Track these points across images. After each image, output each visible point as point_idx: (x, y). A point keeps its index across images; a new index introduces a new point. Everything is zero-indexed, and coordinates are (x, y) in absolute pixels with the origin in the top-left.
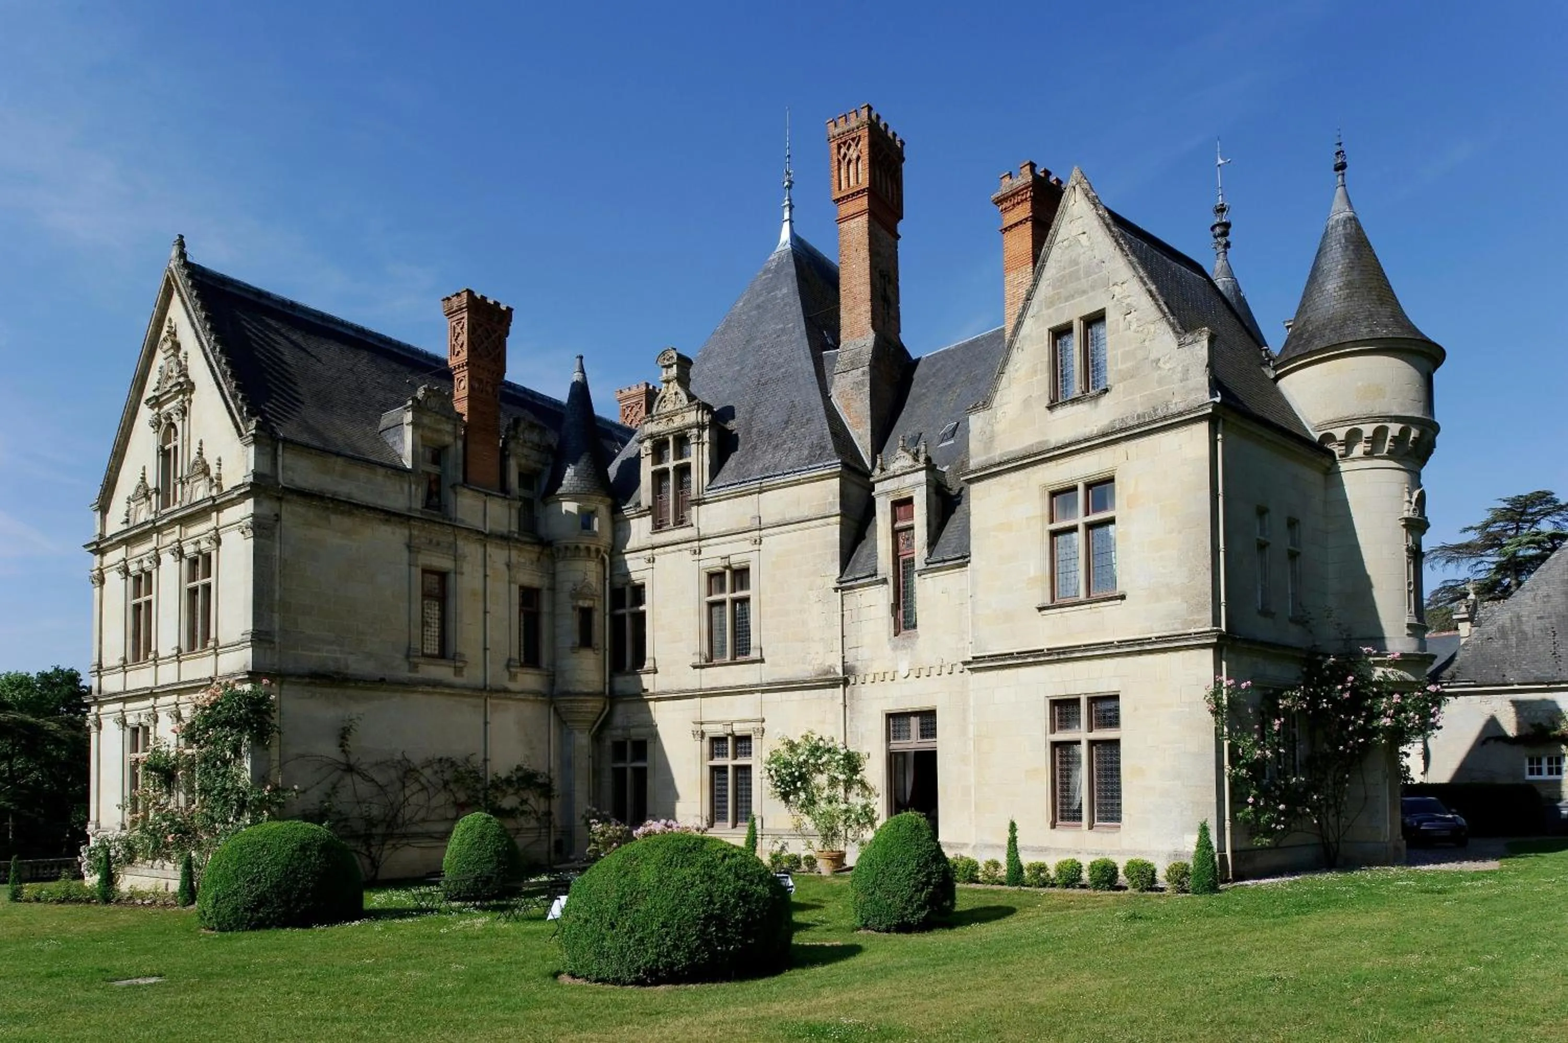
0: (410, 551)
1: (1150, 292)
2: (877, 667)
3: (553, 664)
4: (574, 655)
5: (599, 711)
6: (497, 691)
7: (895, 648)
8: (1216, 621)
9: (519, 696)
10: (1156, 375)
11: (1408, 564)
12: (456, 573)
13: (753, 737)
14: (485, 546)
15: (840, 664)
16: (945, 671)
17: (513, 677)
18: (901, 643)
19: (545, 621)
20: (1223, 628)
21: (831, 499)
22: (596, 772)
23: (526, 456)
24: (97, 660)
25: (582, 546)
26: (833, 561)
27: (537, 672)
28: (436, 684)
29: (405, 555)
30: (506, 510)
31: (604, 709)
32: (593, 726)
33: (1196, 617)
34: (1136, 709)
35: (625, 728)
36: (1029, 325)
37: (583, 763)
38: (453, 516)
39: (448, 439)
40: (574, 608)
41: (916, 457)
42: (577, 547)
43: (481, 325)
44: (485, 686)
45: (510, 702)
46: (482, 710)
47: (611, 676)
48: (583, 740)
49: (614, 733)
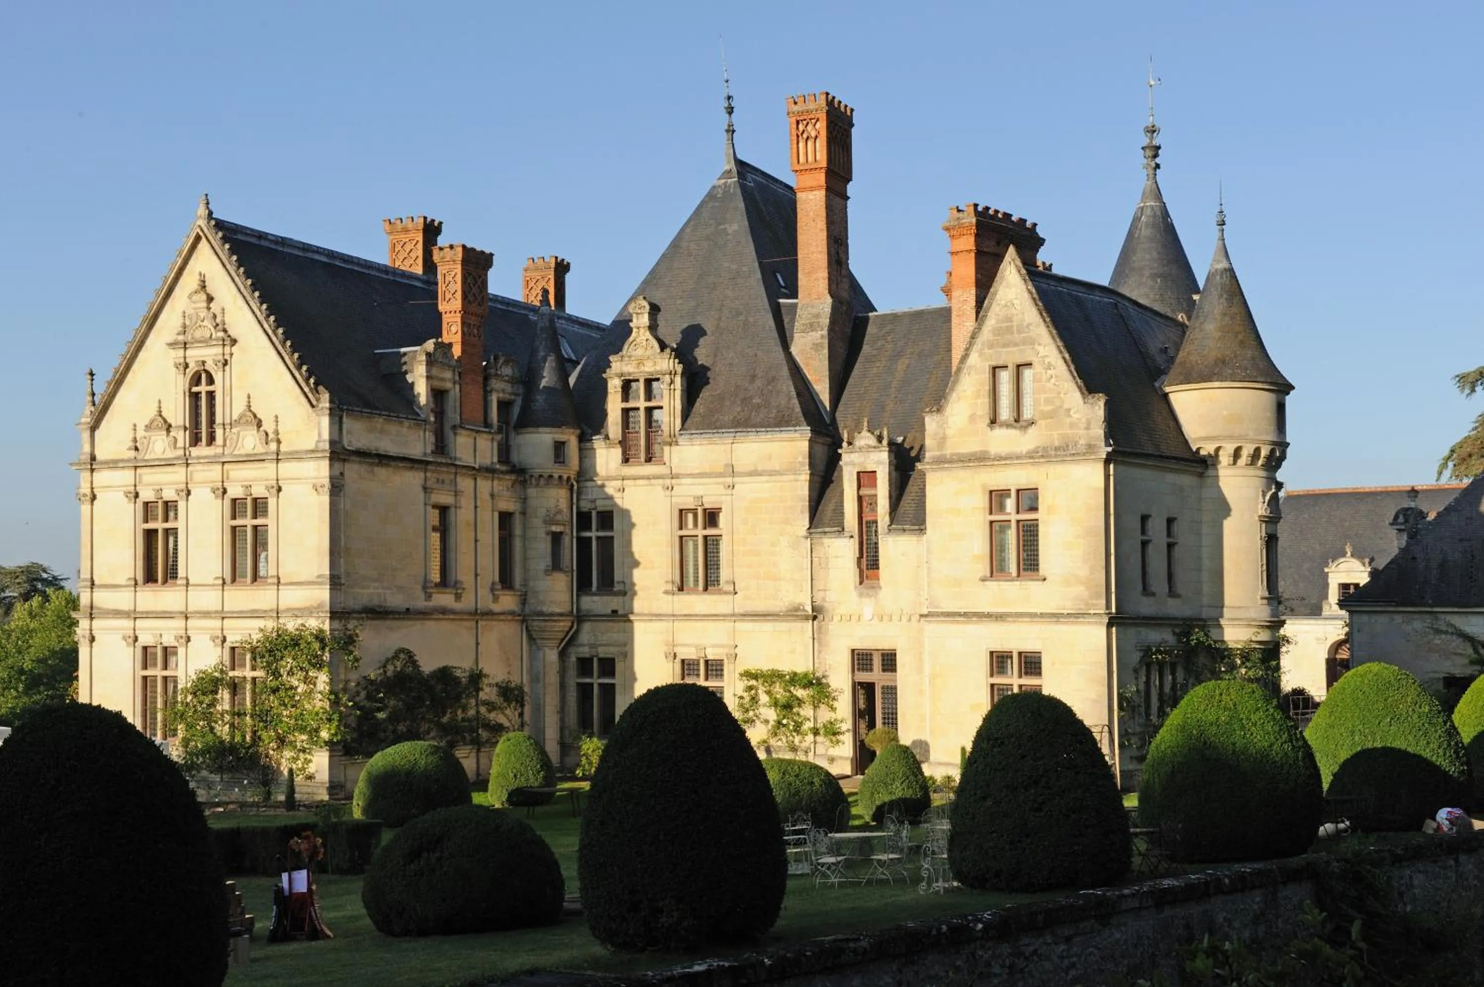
0: (425, 492)
1: (1064, 358)
2: (842, 610)
3: (525, 584)
4: (548, 578)
5: (567, 629)
6: (487, 614)
7: (861, 595)
8: (1108, 606)
9: (502, 617)
10: (1068, 420)
11: (1261, 550)
12: (456, 507)
13: (726, 662)
14: (475, 479)
15: (809, 602)
16: (904, 619)
17: (496, 599)
18: (865, 591)
19: (518, 544)
20: (1114, 610)
21: (800, 459)
22: (563, 686)
23: (503, 391)
24: (89, 576)
25: (556, 476)
26: (802, 512)
27: (512, 593)
28: (444, 611)
29: (422, 495)
30: (489, 443)
31: (572, 627)
32: (560, 644)
33: (1095, 602)
34: (1053, 664)
35: (592, 646)
36: (974, 358)
37: (552, 678)
38: (453, 455)
39: (448, 385)
40: (547, 533)
41: (880, 439)
42: (551, 476)
43: (470, 274)
44: (476, 610)
45: (494, 623)
46: (475, 631)
47: (578, 595)
48: (552, 656)
49: (581, 649)
